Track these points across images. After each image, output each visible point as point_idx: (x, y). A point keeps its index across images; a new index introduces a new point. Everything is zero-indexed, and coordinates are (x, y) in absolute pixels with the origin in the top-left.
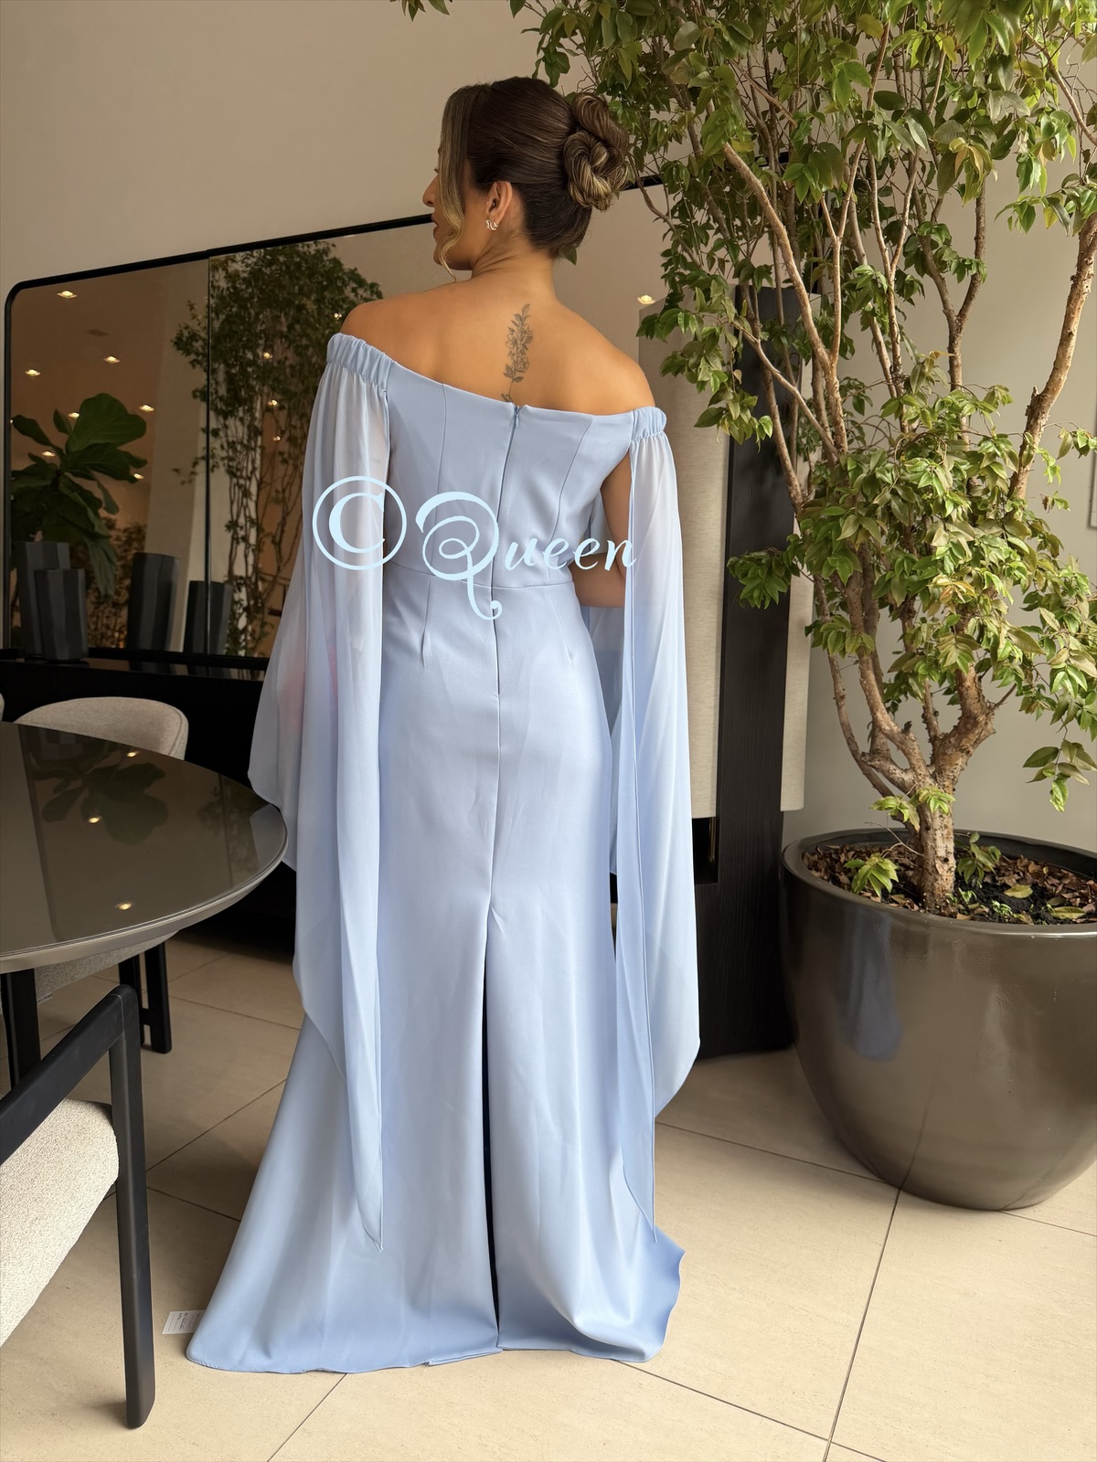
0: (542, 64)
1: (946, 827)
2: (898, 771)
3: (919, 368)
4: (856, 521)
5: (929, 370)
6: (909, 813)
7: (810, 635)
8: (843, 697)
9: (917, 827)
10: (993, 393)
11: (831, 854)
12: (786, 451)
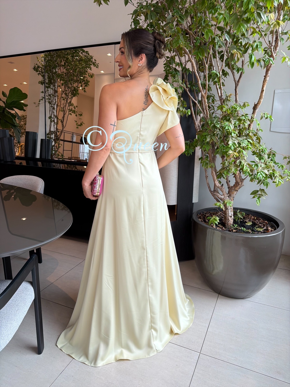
0: (133, 23)
1: (231, 209)
2: (220, 195)
3: (227, 98)
4: (210, 137)
5: (229, 99)
6: (222, 207)
7: (200, 160)
8: (207, 177)
9: (224, 210)
10: (245, 104)
11: (204, 214)
12: (194, 116)
